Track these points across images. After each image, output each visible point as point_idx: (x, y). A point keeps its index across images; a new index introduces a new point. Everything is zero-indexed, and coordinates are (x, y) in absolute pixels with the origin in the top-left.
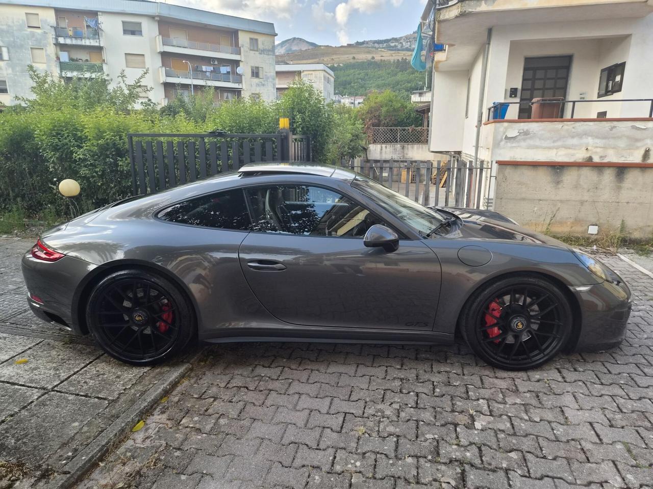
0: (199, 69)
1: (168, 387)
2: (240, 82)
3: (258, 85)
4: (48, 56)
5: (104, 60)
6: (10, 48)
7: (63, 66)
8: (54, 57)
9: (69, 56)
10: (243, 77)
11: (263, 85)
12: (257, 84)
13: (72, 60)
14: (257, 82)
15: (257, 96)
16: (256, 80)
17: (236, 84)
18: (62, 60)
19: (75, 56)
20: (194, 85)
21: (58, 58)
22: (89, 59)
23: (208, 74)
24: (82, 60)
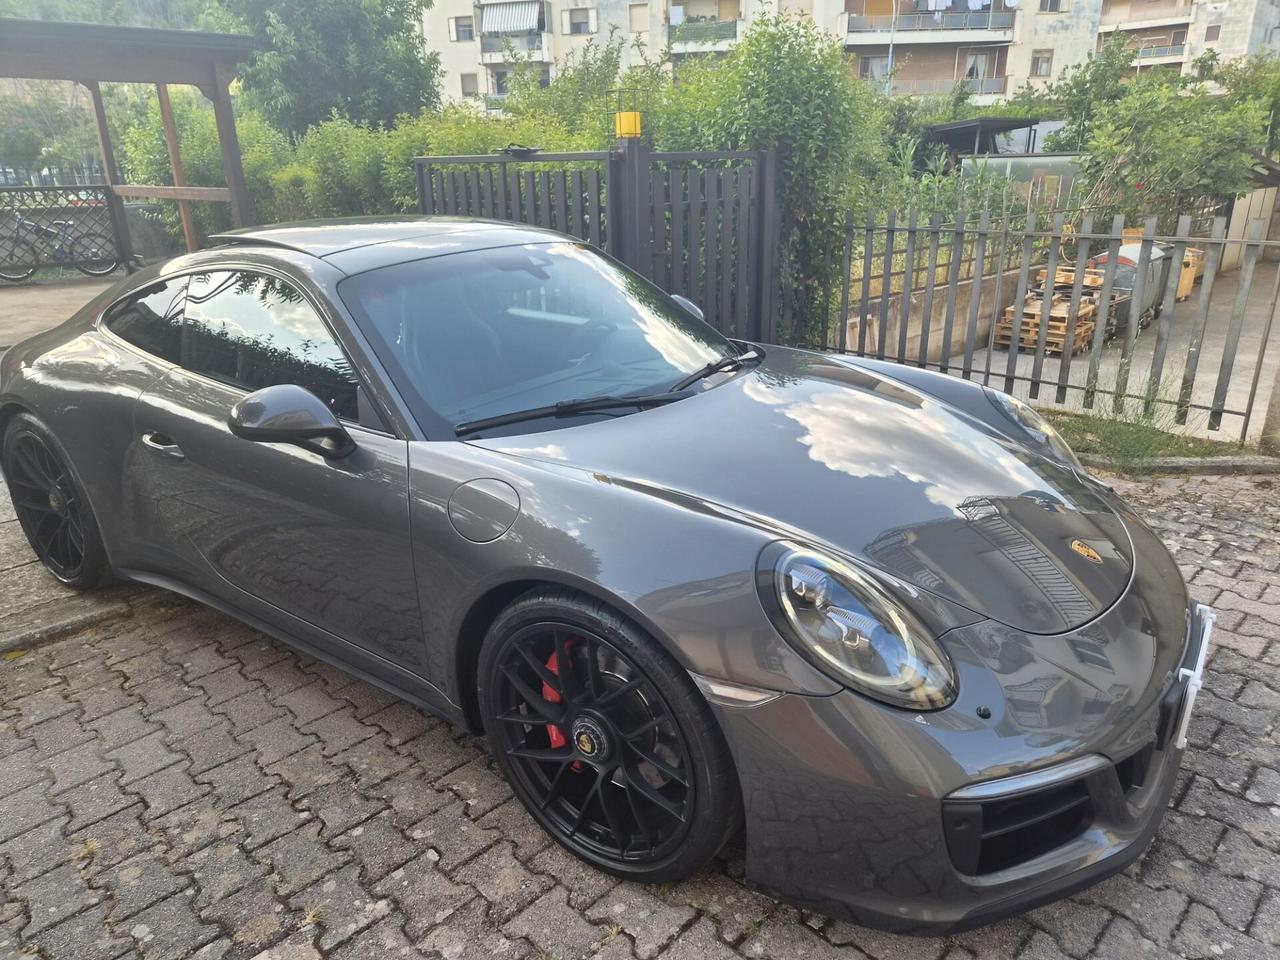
0: (920, 8)
1: (38, 636)
2: (1009, 26)
3: (1052, 29)
4: (653, 16)
5: (740, 14)
6: (601, 11)
7: (672, 33)
8: (661, 17)
9: (685, 14)
10: (1018, 14)
11: (1066, 28)
12: (1051, 27)
13: (690, 20)
14: (1050, 22)
15: (1047, 55)
16: (1050, 18)
17: (998, 33)
18: (672, 23)
19: (694, 13)
20: (894, 45)
21: (667, 19)
22: (717, 15)
23: (937, 17)
24: (705, 17)
